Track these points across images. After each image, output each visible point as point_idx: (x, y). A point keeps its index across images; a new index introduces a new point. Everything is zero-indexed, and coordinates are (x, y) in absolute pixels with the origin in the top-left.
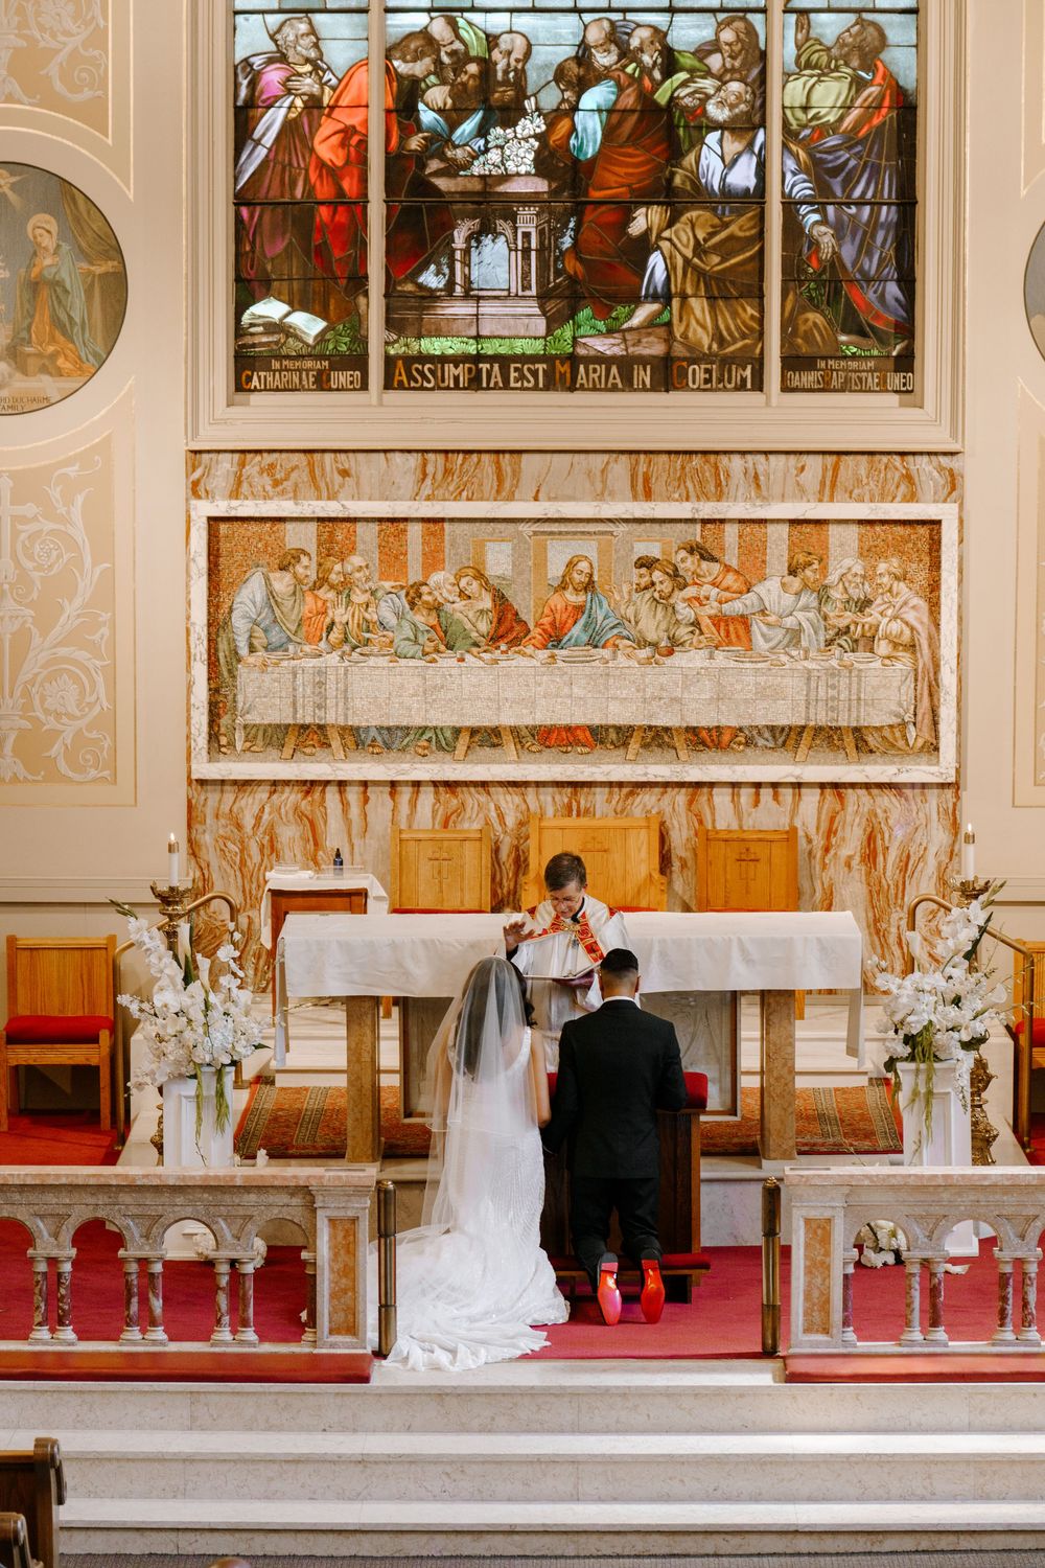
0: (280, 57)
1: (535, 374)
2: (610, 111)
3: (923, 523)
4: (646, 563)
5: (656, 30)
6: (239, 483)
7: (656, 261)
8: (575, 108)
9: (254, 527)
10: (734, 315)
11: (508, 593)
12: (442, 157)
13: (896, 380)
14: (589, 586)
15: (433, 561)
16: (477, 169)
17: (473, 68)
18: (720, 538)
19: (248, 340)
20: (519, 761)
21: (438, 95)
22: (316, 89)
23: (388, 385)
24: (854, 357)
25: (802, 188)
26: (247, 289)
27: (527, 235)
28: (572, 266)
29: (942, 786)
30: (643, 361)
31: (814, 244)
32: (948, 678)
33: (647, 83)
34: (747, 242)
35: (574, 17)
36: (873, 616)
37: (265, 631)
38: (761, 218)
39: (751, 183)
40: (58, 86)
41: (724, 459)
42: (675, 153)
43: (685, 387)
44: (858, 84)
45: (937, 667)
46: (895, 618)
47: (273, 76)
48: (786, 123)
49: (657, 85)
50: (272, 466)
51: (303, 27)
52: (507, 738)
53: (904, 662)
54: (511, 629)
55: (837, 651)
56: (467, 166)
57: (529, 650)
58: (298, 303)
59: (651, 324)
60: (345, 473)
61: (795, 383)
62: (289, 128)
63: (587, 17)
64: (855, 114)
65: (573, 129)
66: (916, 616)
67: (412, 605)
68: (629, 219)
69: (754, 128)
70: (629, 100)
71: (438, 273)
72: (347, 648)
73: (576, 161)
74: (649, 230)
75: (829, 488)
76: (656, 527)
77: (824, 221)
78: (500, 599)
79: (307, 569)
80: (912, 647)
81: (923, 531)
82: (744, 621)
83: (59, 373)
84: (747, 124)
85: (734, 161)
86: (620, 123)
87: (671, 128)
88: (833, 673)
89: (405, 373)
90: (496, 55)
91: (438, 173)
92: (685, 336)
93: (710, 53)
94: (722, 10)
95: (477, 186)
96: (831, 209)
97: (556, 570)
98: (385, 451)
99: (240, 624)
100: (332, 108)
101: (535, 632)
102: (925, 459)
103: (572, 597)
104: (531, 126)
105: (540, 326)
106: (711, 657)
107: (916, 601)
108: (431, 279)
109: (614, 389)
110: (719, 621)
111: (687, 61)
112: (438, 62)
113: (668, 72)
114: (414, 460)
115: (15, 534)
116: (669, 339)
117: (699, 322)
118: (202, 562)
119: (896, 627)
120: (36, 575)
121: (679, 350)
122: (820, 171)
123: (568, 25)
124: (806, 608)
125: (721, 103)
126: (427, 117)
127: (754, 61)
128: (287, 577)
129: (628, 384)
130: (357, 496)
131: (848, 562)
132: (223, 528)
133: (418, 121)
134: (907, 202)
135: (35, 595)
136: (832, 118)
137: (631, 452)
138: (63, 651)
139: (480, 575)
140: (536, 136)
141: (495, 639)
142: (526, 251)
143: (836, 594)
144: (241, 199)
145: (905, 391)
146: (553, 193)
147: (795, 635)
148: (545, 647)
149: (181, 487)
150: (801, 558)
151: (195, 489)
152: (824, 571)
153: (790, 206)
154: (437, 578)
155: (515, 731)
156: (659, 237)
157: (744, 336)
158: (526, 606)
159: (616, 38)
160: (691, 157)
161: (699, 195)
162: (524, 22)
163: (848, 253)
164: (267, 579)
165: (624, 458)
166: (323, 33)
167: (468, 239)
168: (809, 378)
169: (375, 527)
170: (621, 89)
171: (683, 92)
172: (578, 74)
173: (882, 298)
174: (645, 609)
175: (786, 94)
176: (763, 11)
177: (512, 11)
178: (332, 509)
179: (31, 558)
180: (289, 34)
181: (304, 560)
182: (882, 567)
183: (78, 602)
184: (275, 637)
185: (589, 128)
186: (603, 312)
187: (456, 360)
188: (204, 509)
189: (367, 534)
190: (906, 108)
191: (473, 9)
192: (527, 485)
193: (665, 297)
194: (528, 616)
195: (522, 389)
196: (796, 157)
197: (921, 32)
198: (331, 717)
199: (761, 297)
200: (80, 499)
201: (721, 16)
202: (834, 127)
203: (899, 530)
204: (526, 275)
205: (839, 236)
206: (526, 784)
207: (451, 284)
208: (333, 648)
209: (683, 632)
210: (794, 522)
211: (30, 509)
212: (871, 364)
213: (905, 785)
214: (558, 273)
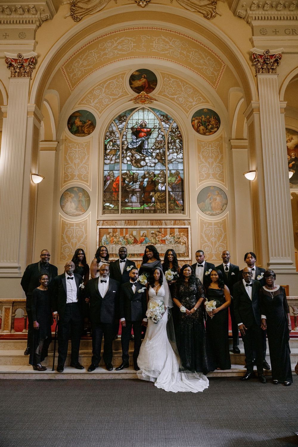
0: (109, 175)
1: (139, 211)
2: (148, 181)
3: (186, 228)
4: (152, 233)
5: (153, 172)
6: (103, 224)
7: (153, 199)
8: (144, 181)
9: (105, 229)
10: (163, 204)
11: (136, 237)
12: (128, 187)
13: (182, 212)
14: (146, 236)
15: (126, 233)
16: (132, 188)
17: (132, 177)
18: (161, 230)
19: (105, 208)
20: (137, 258)
21: (128, 179)
22: (113, 179)
23: (121, 213)
24: (177, 209)
25: (170, 190)
26: (104, 201)
27: (138, 195)
28: (143, 199)
29: (190, 260)
30: (152, 210)
31: (172, 196)
32: (190, 247)
33: (152, 178)
34: (164, 196)
35: (143, 171)
36: (180, 239)
37: (106, 242)
38: (166, 193)
39: (164, 189)
40: (83, 178)
41: (162, 221)
42: (155, 186)
43: (157, 213)
44: (177, 178)
45: (188, 246)
46: (183, 240)
47: (108, 178)
48: (168, 182)
49: (153, 178)
50: (107, 222)
51: (112, 172)
52: (136, 255)
53: (184, 245)
54: (136, 242)
55: (176, 244)
56: (131, 188)
57: (138, 244)
58: (111, 203)
59: (152, 206)
60: (116, 223)
61: (170, 212)
62: (110, 183)
63: (145, 171)
64: (176, 181)
65: (144, 183)
66: (186, 239)
67: (124, 239)
68: (150, 194)
69: (165, 183)
70: (150, 180)
71: (127, 200)
72: (116, 244)
73: (144, 187)
74: (152, 195)
75: (175, 224)
76: (154, 229)
77: (173, 194)
78: (135, 238)
79: (111, 234)
80: (185, 243)
81: (186, 229)
82: (165, 240)
83: (82, 211)
84: (164, 183)
85: (162, 187)
86: (149, 183)
87: (155, 183)
88: (175, 247)
89: (124, 212)
90: (134, 175)
91: (127, 188)
92: (157, 207)
93: (159, 175)
94: (161, 170)
95: (132, 190)
96: (174, 192)
97: (141, 234)
98: (121, 220)
99: (103, 241)
100: (115, 181)
101: (139, 242)
102: (186, 221)
103: (143, 238)
104: (138, 183)
105: (140, 206)
106: (161, 245)
107: (185, 238)
108: (127, 201)
109: (148, 213)
110: (161, 240)
111: (157, 176)
112: (128, 176)
113: (154, 177)
114: (124, 221)
115: (76, 230)
116: (155, 207)
117: (159, 205)
118: (98, 233)
119: (183, 241)
120: (78, 235)
121: (156, 209)
122: (173, 188)
123: (143, 172)
124: (172, 239)
125: (161, 180)
126: (126, 182)
127: (164, 176)
128: (109, 235)
129: (150, 213)
130: (117, 225)
131: (177, 233)
132: (101, 229)
133: (125, 182)
134: (183, 191)
135: (78, 238)
136: (174, 182)
137: (150, 220)
138: (81, 245)
139: (132, 235)
140: (139, 184)
141: (134, 243)
142: (138, 197)
143: (176, 237)
144: (104, 192)
145: (183, 213)
146: (141, 190)
147: (171, 242)
148: (140, 244)
149: (96, 224)
150: (171, 233)
151: (98, 225)
152: (174, 234)
153: (169, 192)
154: (127, 235)
155: (136, 254)
156: (154, 196)
157: (164, 207)
158: (138, 239)
159: (148, 173)
160: (157, 187)
161: (158, 191)
162: (138, 171)
163: (176, 197)
164: (106, 236)
165: (150, 221)
166: (114, 173)
167: (131, 196)
168: (172, 212)
169: (119, 229)
170: (149, 179)
171: (156, 179)
172: (144, 177)
173: (180, 202)
174: (152, 239)
175: (168, 179)
176: (165, 170)
177: (136, 170)
178: (114, 227)
179: (77, 233)
180: (110, 173)
181: (111, 233)
182: (181, 234)
183: (83, 239)
184: (107, 243)
185: (145, 183)
186: (147, 204)
187: (130, 210)
188: (99, 227)
189: (119, 230)
190: (182, 181)
191: (132, 170)
192: (138, 224)
193: (154, 202)
194: (138, 240)
195: (137, 213)
196: (170, 186)
197: (184, 172)
198: (114, 253)
199: (166, 202)
200: (84, 226)
201: (160, 171)
202: (174, 183)
203: (183, 229)
204: (138, 200)
205: (175, 195)
206: (138, 261)
207: (129, 201)
208: (114, 244)
209: (157, 242)
210: (170, 228)
211: (78, 227)
212: (179, 210)
213: (185, 260)
214: (142, 200)
